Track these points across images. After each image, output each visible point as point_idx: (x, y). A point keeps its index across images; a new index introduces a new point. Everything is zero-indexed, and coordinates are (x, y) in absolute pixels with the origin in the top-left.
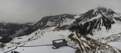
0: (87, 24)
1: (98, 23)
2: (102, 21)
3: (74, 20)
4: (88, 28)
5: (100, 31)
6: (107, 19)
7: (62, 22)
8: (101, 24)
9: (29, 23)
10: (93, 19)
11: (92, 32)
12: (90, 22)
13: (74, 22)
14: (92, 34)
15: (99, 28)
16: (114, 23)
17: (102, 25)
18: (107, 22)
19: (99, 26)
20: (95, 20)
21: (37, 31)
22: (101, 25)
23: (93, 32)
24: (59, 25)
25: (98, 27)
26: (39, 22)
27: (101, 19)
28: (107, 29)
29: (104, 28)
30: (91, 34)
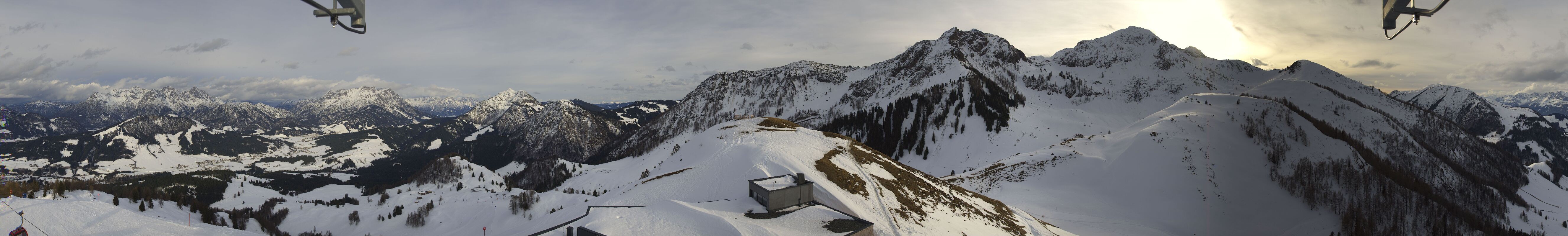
0: (903, 106)
1: (950, 102)
2: (967, 96)
3: (844, 89)
4: (907, 123)
5: (958, 136)
6: (990, 84)
7: (791, 99)
8: (962, 105)
9: (646, 104)
10: (928, 83)
11: (923, 142)
12: (915, 96)
13: (844, 99)
14: (923, 152)
15: (956, 125)
16: (1020, 100)
17: (970, 113)
18: (990, 100)
19: (957, 113)
20: (938, 90)
21: (679, 140)
22: (964, 111)
23: (929, 144)
24: (779, 113)
25: (951, 118)
26: (689, 97)
27: (966, 86)
28: (989, 129)
29: (975, 123)
30: (919, 152)
